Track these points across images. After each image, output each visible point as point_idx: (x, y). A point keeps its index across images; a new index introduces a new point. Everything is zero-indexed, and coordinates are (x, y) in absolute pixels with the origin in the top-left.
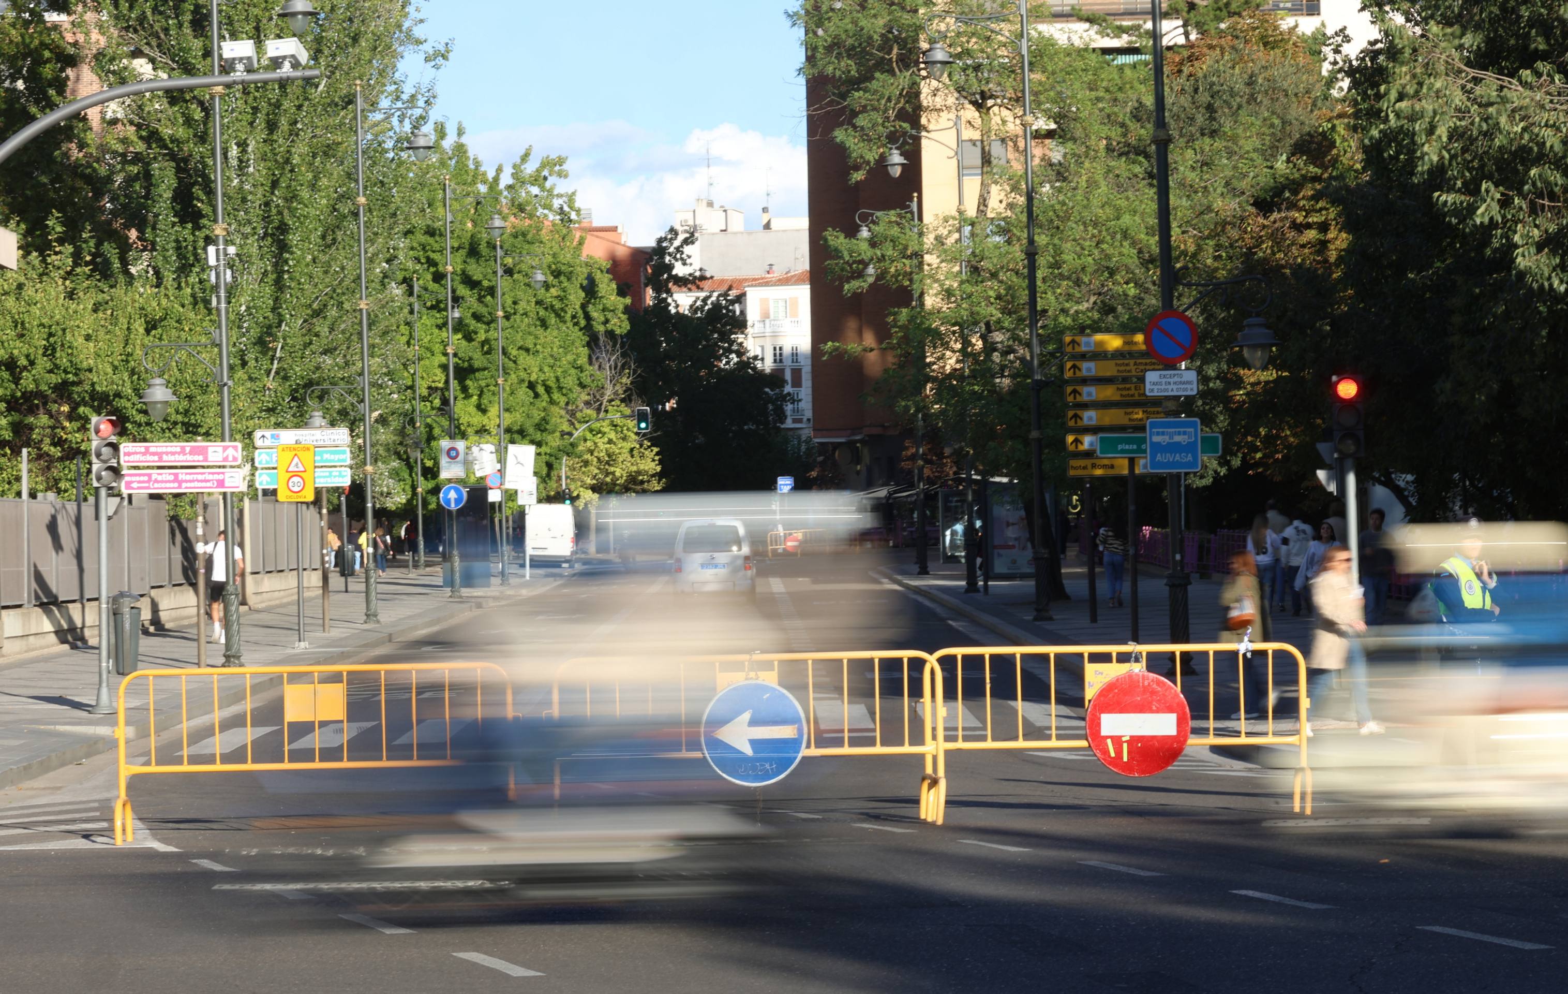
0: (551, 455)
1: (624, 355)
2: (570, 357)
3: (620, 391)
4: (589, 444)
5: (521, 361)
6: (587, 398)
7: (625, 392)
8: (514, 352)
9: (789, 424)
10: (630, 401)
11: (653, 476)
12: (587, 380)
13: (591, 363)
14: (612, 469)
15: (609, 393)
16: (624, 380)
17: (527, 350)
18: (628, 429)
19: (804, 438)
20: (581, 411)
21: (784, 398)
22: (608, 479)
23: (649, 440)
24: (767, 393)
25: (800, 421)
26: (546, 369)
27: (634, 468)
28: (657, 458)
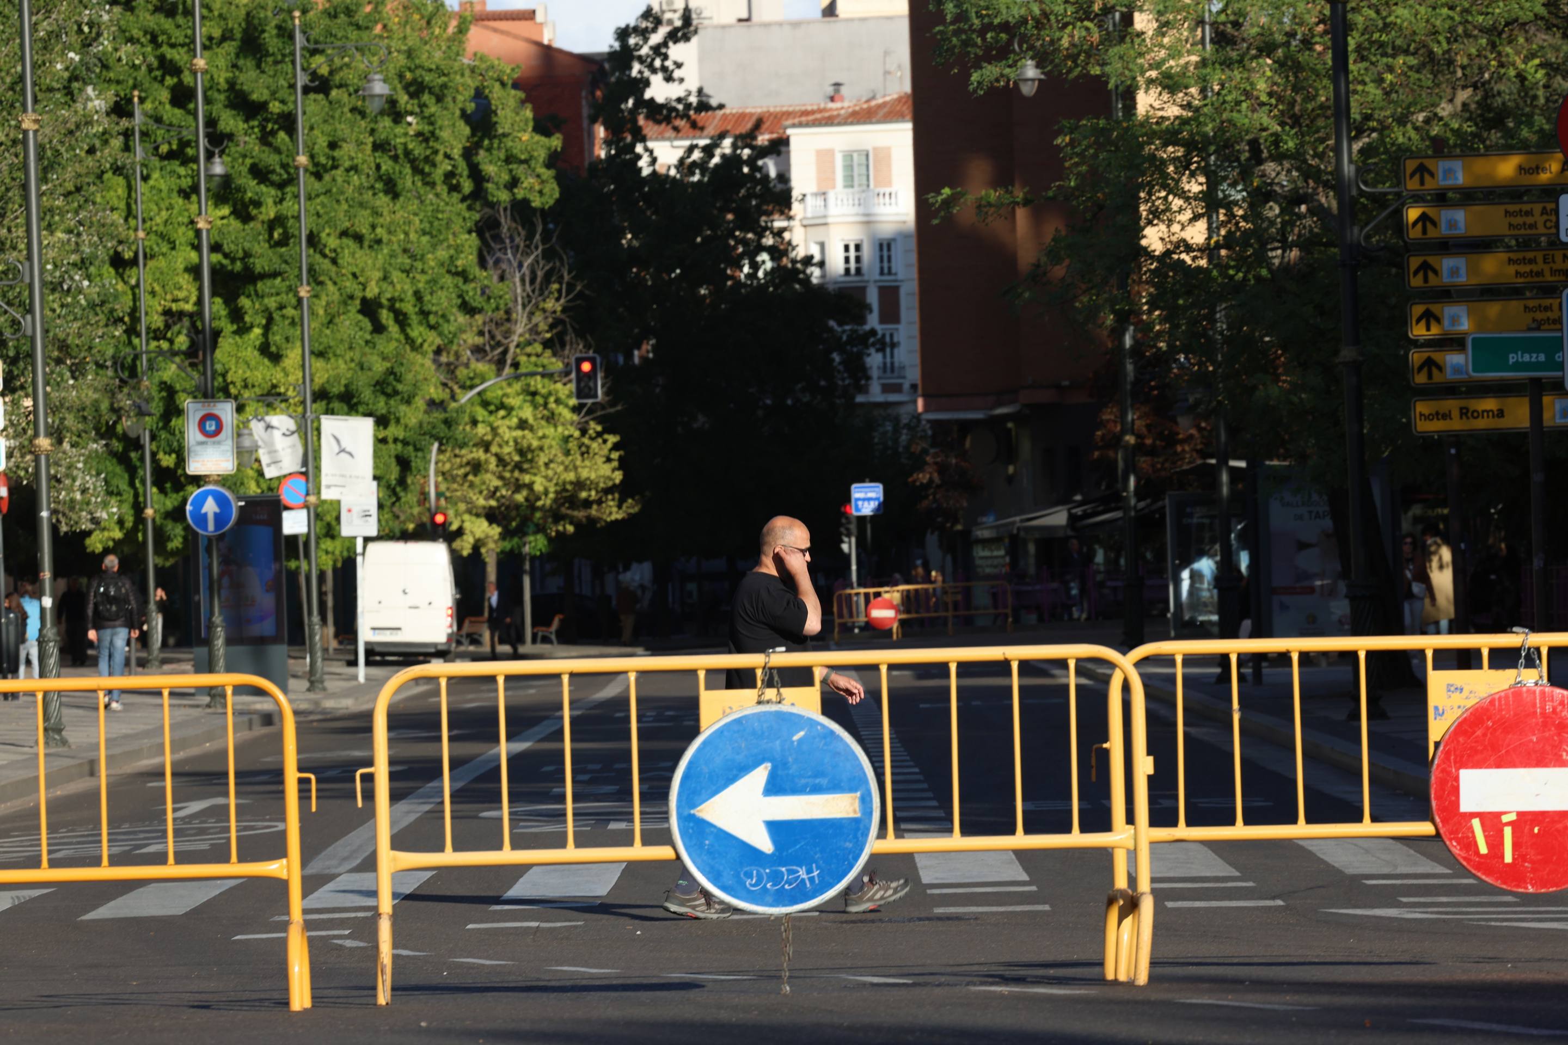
0: (405, 443)
1: (548, 255)
2: (442, 254)
3: (543, 326)
4: (481, 430)
5: (345, 259)
6: (479, 340)
7: (552, 327)
8: (332, 242)
9: (876, 394)
10: (563, 345)
11: (607, 491)
12: (477, 300)
13: (482, 263)
14: (527, 478)
15: (520, 329)
16: (550, 304)
17: (359, 238)
18: (558, 401)
19: (905, 420)
20: (467, 365)
21: (866, 340)
22: (520, 497)
23: (599, 421)
24: (831, 330)
25: (897, 389)
26: (396, 276)
27: (571, 476)
28: (615, 455)
